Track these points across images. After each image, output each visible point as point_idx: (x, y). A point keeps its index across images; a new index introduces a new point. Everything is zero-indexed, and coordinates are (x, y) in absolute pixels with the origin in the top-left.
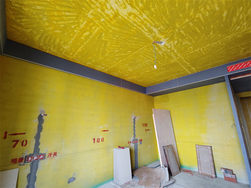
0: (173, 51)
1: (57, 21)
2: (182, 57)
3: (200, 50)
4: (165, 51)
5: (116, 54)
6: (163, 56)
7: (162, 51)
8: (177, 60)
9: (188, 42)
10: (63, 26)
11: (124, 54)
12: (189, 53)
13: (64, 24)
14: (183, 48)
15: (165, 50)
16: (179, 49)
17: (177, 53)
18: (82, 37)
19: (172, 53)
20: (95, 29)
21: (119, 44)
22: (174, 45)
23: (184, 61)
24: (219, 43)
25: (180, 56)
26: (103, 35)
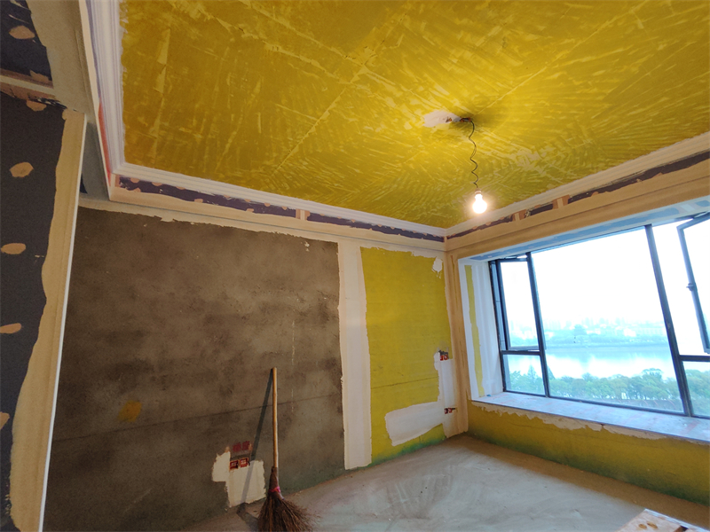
0: (397, 101)
4: (425, 97)
6: (426, 75)
7: (435, 96)
11: (585, 60)
12: (338, 103)
14: (376, 116)
15: (424, 100)
16: (383, 110)
17: (380, 98)
19: (399, 94)
22: (408, 119)
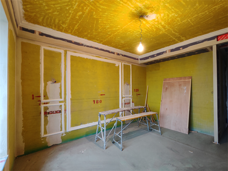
0: (161, 23)
1: (54, 5)
2: (170, 29)
3: (188, 21)
4: (153, 24)
5: (107, 29)
6: (151, 29)
7: (150, 24)
8: (166, 31)
9: (175, 14)
10: (59, 8)
11: (115, 29)
12: (177, 24)
13: (60, 7)
14: (170, 20)
16: (166, 21)
17: (165, 25)
18: (77, 16)
19: (160, 25)
20: (86, 9)
21: (109, 20)
22: (160, 18)
23: (173, 32)
24: (206, 13)
25: (168, 27)
26: (94, 14)
